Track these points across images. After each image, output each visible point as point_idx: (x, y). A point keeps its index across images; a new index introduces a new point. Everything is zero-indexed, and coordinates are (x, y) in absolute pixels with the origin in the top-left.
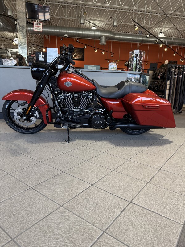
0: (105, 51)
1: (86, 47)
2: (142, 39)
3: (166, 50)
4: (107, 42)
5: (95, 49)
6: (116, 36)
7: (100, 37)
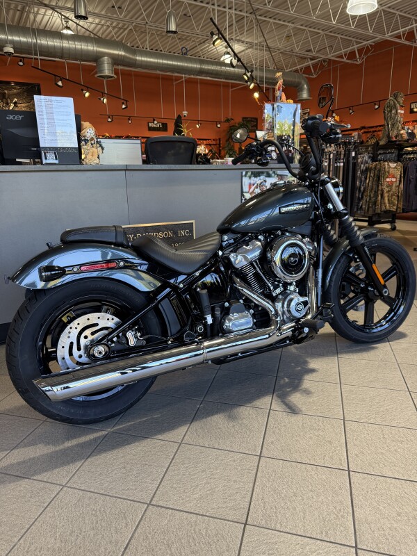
0: (109, 96)
1: (60, 83)
2: (201, 69)
3: (256, 95)
4: (116, 72)
5: (82, 90)
6: (138, 58)
7: (97, 58)
